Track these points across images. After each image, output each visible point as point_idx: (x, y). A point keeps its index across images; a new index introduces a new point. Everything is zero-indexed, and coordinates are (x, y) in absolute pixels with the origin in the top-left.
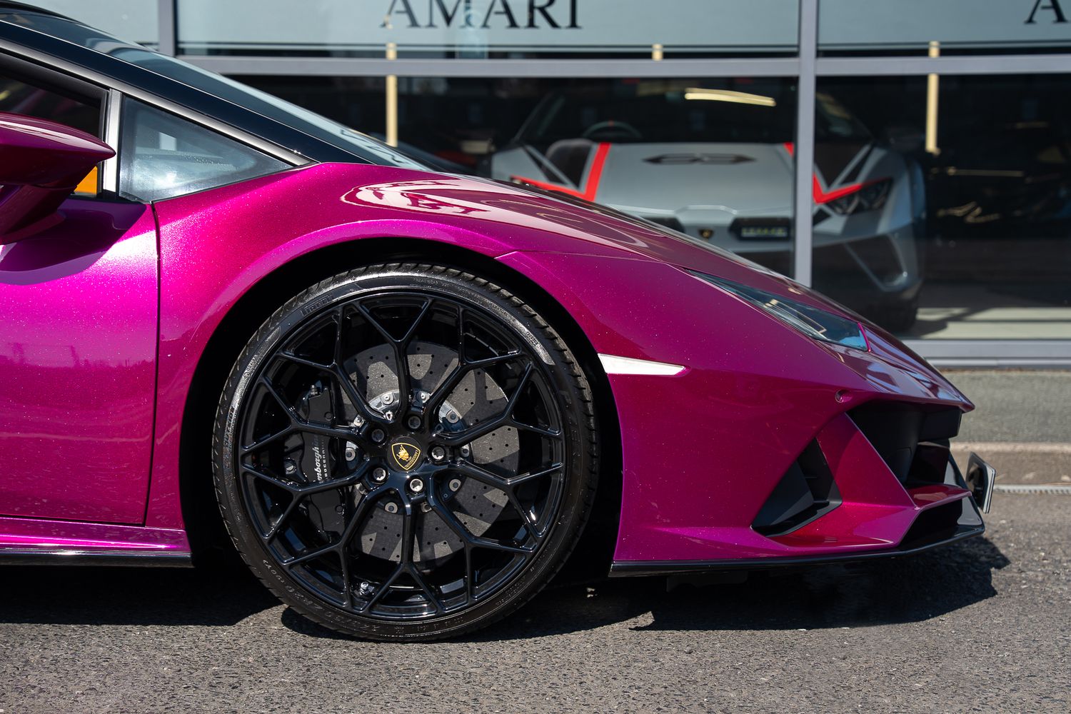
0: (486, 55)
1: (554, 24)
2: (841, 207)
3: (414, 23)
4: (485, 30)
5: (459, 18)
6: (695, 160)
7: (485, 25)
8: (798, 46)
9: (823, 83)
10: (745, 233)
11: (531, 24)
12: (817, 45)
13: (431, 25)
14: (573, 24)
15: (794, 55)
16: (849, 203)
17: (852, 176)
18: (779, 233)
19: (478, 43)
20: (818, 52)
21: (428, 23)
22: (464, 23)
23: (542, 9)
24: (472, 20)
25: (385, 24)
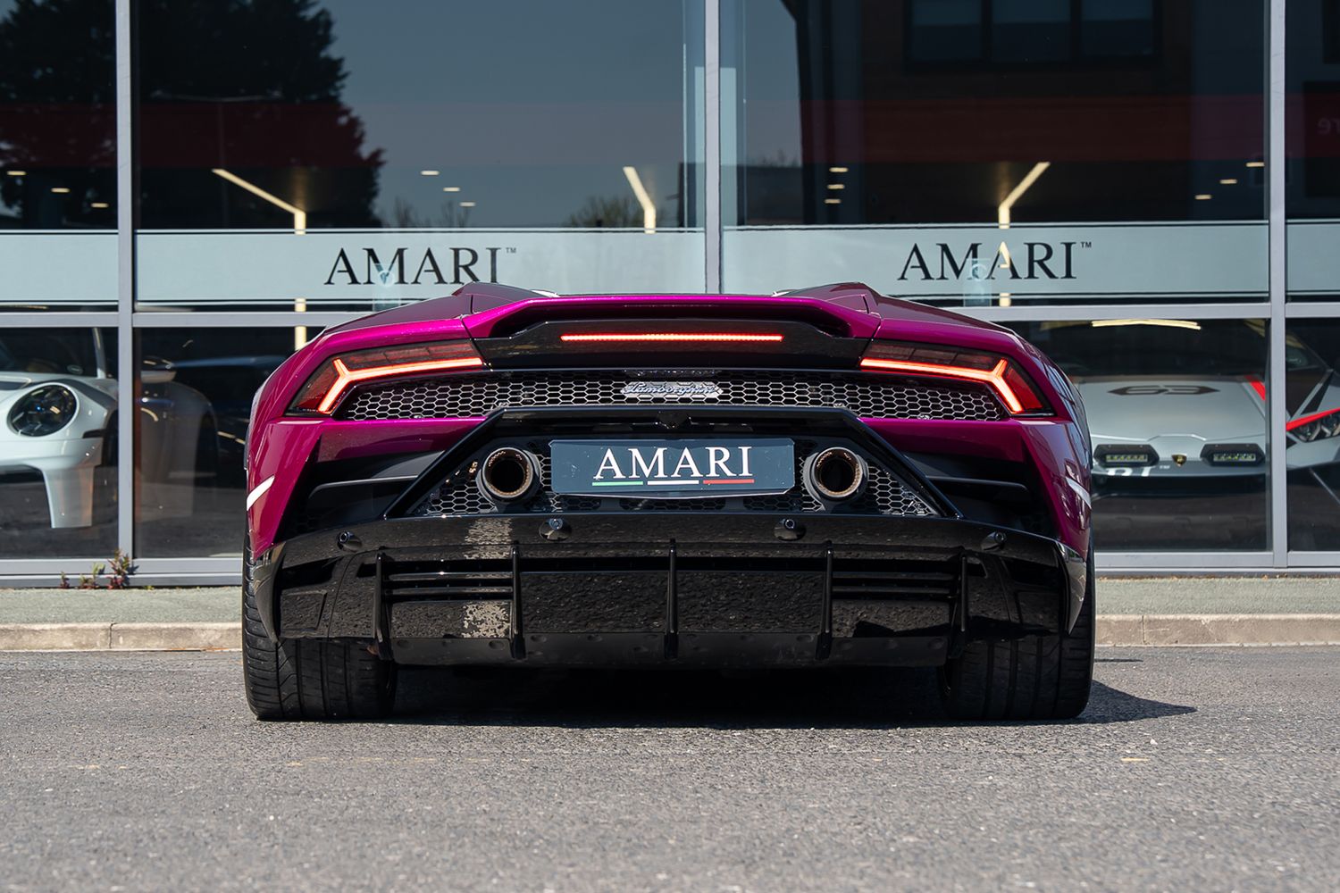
0: (991, 302)
1: (1051, 275)
2: (1305, 435)
3: (928, 276)
4: (990, 280)
5: (967, 271)
6: (1160, 391)
7: (990, 277)
8: (1269, 292)
9: (1291, 324)
10: (1216, 459)
11: (1031, 275)
12: (1286, 291)
13: (943, 277)
14: (1068, 275)
15: (1267, 299)
16: (1312, 431)
17: (1314, 406)
18: (1250, 458)
19: (983, 293)
20: (1287, 297)
21: (940, 276)
22: (971, 275)
23: (1041, 263)
24: (978, 273)
25: (902, 278)
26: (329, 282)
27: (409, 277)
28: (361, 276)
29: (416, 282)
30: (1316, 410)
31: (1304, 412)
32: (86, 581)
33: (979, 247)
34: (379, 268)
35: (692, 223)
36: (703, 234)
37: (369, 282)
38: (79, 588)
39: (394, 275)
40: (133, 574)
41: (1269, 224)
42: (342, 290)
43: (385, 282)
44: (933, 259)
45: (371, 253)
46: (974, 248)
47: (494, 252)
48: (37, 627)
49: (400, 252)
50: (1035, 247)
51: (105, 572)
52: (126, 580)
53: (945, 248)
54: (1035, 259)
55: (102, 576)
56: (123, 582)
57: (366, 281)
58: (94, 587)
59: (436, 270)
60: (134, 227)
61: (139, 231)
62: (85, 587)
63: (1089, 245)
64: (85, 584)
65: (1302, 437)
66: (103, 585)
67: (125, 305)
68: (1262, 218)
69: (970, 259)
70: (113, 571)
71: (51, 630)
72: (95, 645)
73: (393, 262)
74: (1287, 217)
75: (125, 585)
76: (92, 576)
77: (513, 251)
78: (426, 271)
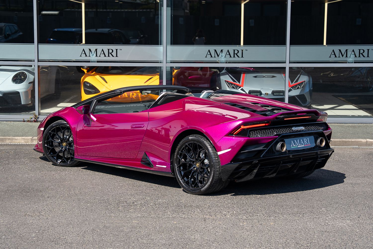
0: (225, 63)
1: (239, 57)
3: (212, 57)
5: (220, 56)
7: (225, 57)
8: (286, 61)
10: (275, 94)
11: (234, 57)
12: (289, 61)
13: (215, 57)
14: (242, 57)
15: (285, 63)
16: (296, 87)
17: (297, 81)
18: (282, 94)
19: (224, 60)
20: (289, 62)
21: (214, 57)
22: (221, 56)
23: (236, 54)
24: (223, 56)
25: (206, 57)
26: (81, 56)
27: (98, 55)
28: (88, 55)
29: (100, 56)
30: (297, 82)
31: (294, 83)
32: (28, 120)
33: (223, 50)
34: (92, 53)
35: (161, 44)
36: (162, 47)
38: (27, 122)
39: (95, 55)
41: (286, 46)
42: (84, 58)
44: (213, 53)
45: (90, 50)
46: (222, 51)
47: (117, 50)
48: (16, 138)
49: (96, 50)
50: (235, 50)
52: (37, 120)
53: (215, 50)
54: (235, 53)
55: (32, 119)
57: (89, 56)
58: (31, 122)
59: (104, 54)
60: (38, 43)
61: (39, 44)
62: (28, 122)
63: (247, 50)
64: (28, 121)
65: (294, 88)
67: (36, 60)
68: (285, 45)
69: (221, 53)
70: (34, 118)
72: (28, 142)
73: (95, 52)
74: (290, 45)
76: (29, 119)
77: (121, 50)
78: (102, 54)
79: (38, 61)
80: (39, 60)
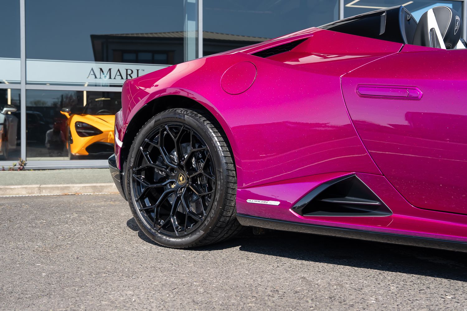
26: (88, 77)
27: (113, 77)
28: (98, 76)
29: (115, 78)
32: (11, 168)
34: (104, 74)
37: (100, 78)
38: (8, 170)
39: (108, 76)
40: (25, 166)
42: (92, 80)
43: (105, 78)
45: (101, 69)
47: (138, 70)
49: (110, 70)
51: (17, 165)
52: (24, 168)
55: (16, 167)
56: (22, 168)
57: (99, 77)
58: (13, 170)
59: (121, 75)
61: (27, 59)
62: (10, 170)
66: (16, 169)
67: (23, 83)
70: (19, 165)
71: (18, 188)
72: (34, 193)
73: (108, 72)
75: (23, 169)
76: (12, 167)
77: (144, 70)
78: (118, 75)
79: (26, 84)
80: (27, 82)
